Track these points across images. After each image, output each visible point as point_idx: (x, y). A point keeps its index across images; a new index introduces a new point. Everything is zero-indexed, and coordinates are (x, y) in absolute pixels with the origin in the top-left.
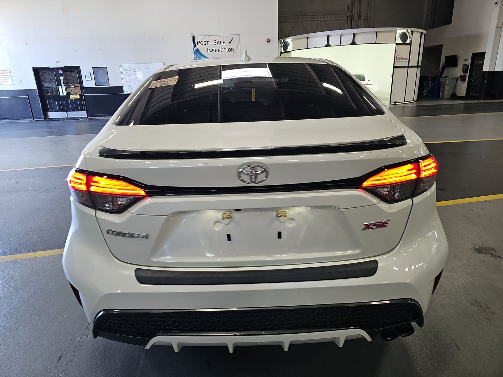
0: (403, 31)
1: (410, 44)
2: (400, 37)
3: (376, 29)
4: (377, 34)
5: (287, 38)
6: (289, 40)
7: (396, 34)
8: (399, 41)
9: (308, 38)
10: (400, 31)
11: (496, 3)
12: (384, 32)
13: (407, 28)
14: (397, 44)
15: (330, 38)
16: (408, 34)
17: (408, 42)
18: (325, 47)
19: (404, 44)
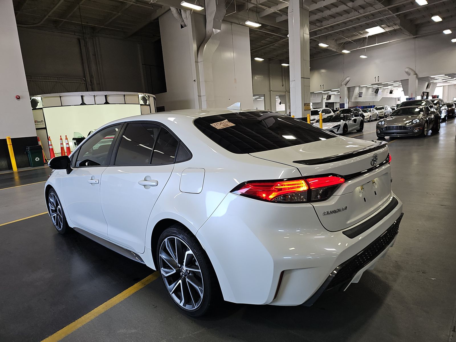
0: (143, 95)
1: (149, 105)
2: (142, 100)
3: (123, 93)
4: (124, 96)
5: (34, 96)
6: (38, 98)
7: (139, 97)
8: (142, 102)
9: (60, 97)
10: (141, 95)
11: (194, 81)
12: (130, 96)
13: (145, 94)
14: (141, 105)
15: (84, 98)
16: (146, 98)
17: (147, 104)
18: (80, 105)
19: (146, 105)
